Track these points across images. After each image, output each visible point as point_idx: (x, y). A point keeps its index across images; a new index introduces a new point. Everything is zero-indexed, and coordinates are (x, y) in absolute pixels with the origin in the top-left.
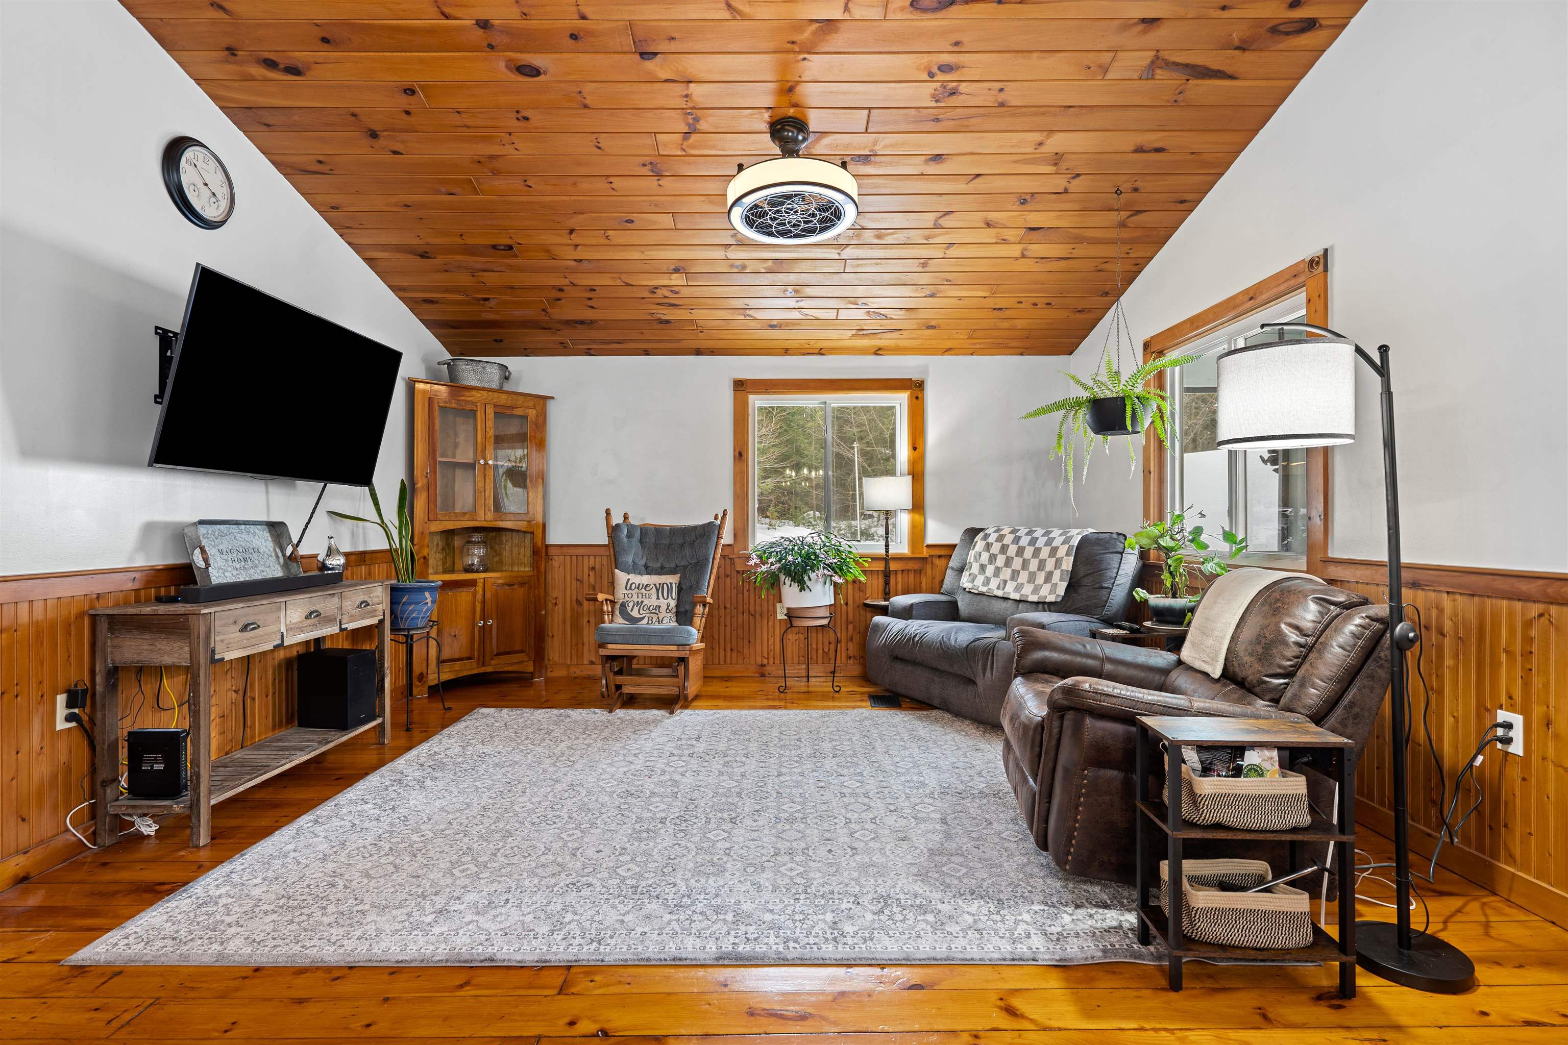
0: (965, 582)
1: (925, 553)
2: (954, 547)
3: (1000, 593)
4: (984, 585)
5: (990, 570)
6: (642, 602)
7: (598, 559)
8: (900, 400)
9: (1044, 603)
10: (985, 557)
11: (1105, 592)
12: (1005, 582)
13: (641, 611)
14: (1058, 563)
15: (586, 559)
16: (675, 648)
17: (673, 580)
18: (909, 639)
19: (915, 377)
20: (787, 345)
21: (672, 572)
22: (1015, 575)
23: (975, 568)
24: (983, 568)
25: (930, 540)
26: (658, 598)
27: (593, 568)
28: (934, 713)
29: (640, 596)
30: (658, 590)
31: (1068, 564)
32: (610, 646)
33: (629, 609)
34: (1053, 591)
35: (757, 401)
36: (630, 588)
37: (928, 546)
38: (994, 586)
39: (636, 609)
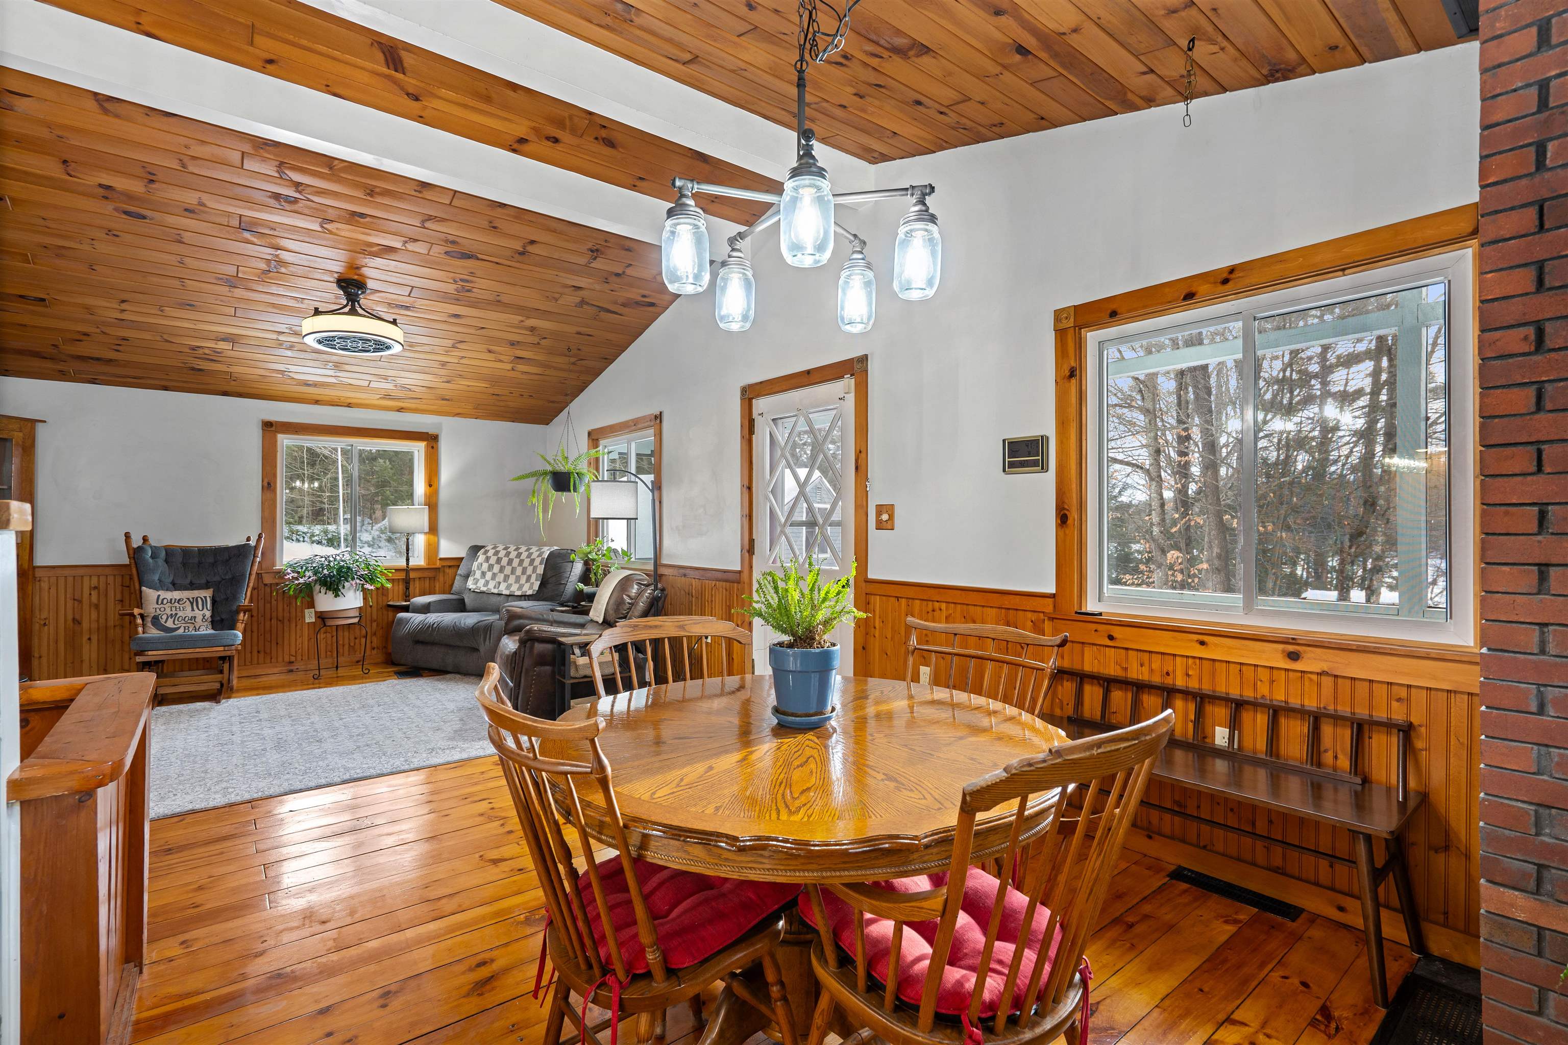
0: (470, 584)
1: (438, 564)
2: (461, 559)
3: (496, 591)
4: (484, 586)
5: (489, 575)
6: (176, 614)
7: (102, 579)
8: (418, 449)
9: (525, 596)
10: (485, 566)
11: (562, 586)
12: (499, 583)
13: (176, 622)
14: (535, 569)
16: (221, 649)
17: (207, 594)
18: (429, 627)
19: (431, 431)
20: (319, 398)
21: (206, 586)
22: (506, 578)
23: (478, 574)
24: (483, 574)
25: (443, 554)
26: (193, 610)
27: (95, 588)
28: (448, 676)
29: (174, 609)
30: (192, 604)
31: (540, 570)
32: (150, 653)
33: (163, 621)
34: (531, 588)
35: (285, 441)
36: (162, 603)
37: (441, 559)
38: (491, 585)
39: (170, 621)
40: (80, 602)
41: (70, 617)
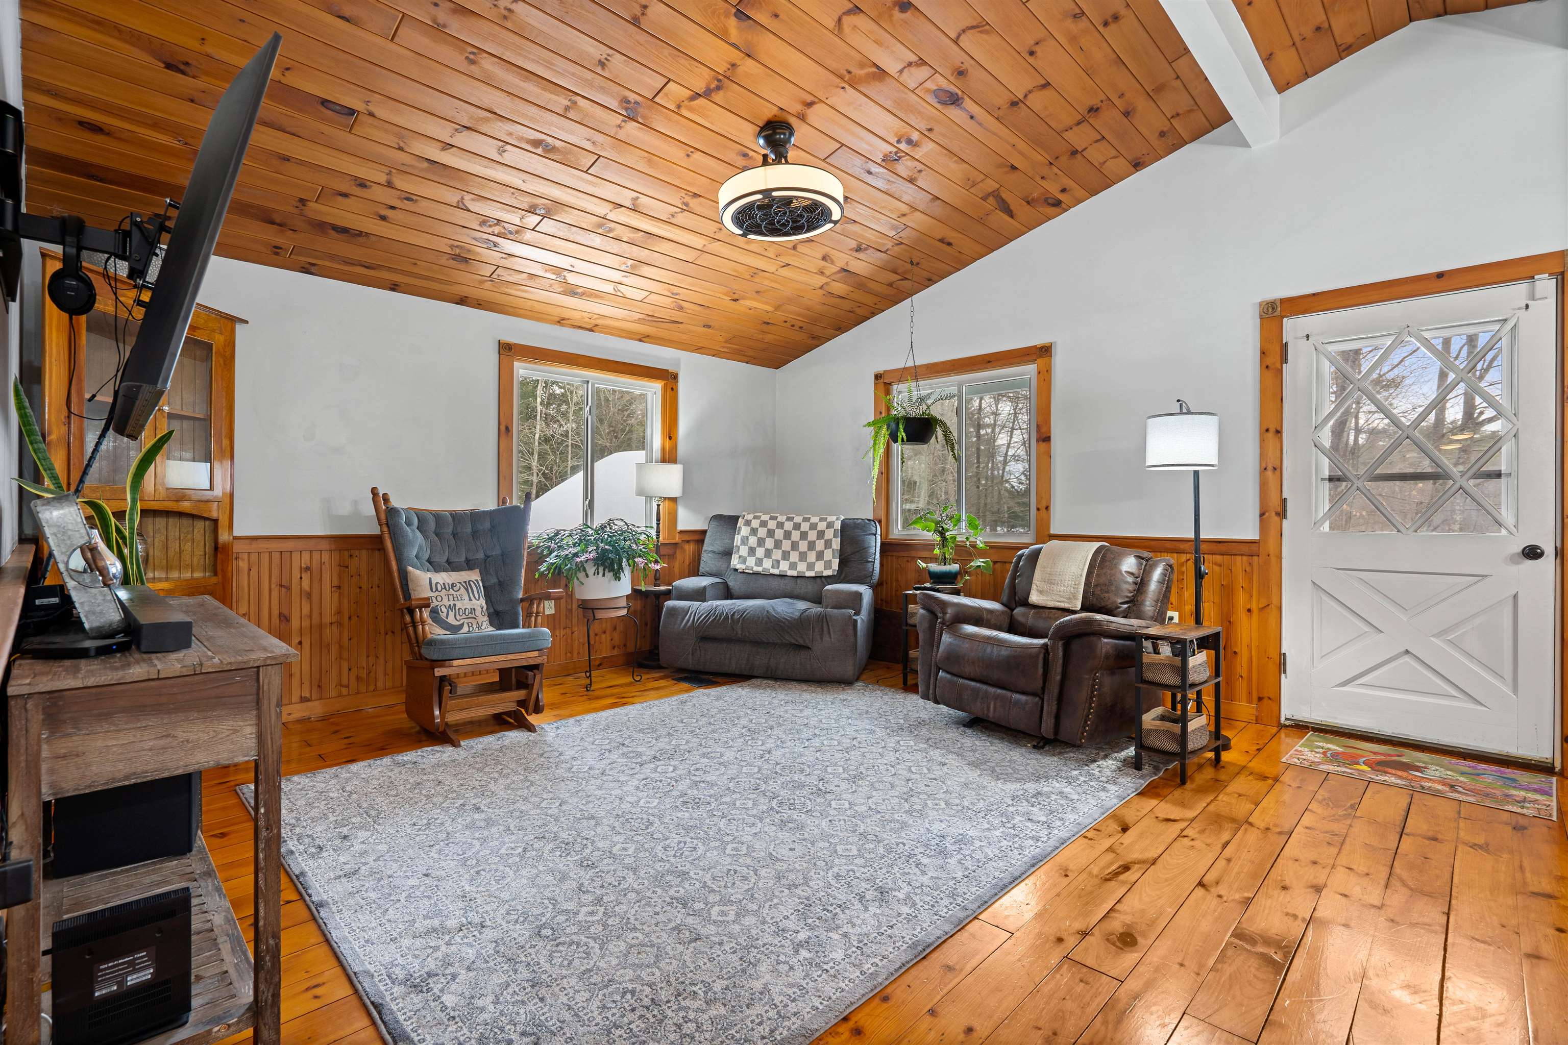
0: (735, 562)
1: (677, 539)
2: (704, 532)
3: (776, 572)
4: (756, 565)
5: (760, 552)
6: (455, 605)
7: (316, 556)
9: (821, 577)
10: (753, 541)
11: (870, 565)
12: (778, 562)
13: (458, 617)
14: (828, 544)
15: (296, 557)
17: (474, 576)
19: (671, 369)
21: (469, 565)
22: (786, 556)
23: (744, 551)
24: (752, 551)
25: (681, 527)
26: (470, 600)
27: (308, 569)
29: (451, 597)
30: (467, 590)
31: (836, 544)
32: (455, 663)
33: (443, 615)
34: (828, 565)
36: (437, 590)
37: (681, 532)
38: (767, 564)
39: (451, 614)
40: (289, 588)
41: (275, 612)
